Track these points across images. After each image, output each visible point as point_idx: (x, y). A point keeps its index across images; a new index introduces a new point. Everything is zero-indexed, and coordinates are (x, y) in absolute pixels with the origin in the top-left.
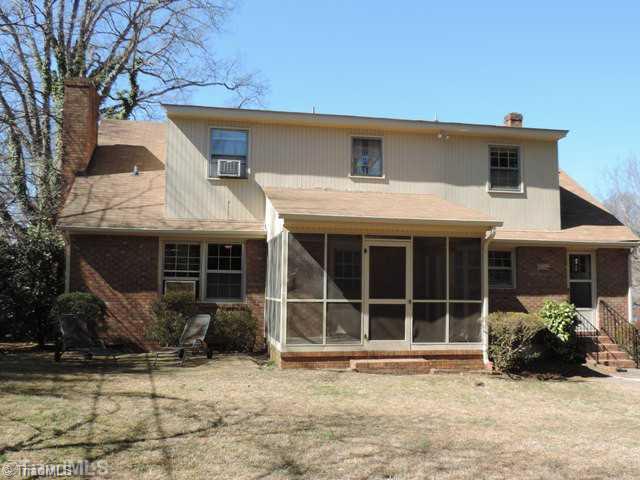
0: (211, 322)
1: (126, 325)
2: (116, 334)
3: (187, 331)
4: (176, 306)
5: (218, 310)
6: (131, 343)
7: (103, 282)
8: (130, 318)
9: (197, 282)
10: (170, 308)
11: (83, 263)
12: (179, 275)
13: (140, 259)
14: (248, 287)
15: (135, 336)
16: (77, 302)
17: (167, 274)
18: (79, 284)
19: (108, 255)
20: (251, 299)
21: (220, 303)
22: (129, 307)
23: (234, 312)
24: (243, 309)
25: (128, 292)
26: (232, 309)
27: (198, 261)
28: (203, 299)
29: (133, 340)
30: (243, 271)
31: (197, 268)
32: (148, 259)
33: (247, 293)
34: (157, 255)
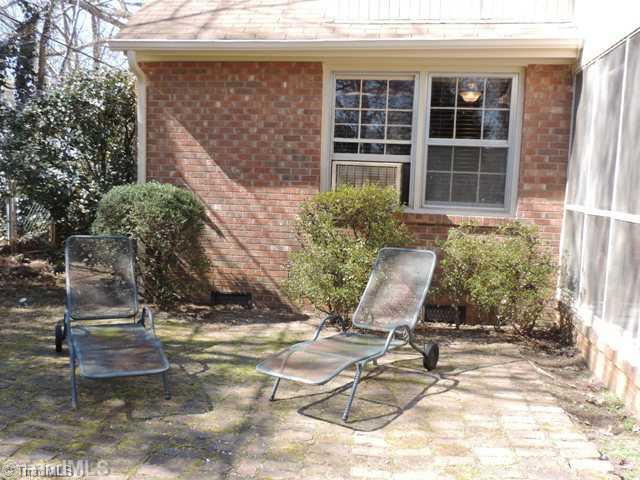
0: (438, 271)
1: (255, 254)
2: (235, 271)
3: (374, 294)
4: (356, 220)
5: (452, 232)
6: (266, 292)
7: (209, 162)
8: (264, 241)
9: (406, 168)
10: (339, 224)
11: (171, 123)
12: (367, 149)
13: (282, 111)
14: (524, 179)
15: (272, 279)
16: (137, 203)
17: (339, 148)
18: (165, 166)
19: (218, 104)
20: (529, 208)
21: (456, 213)
22: (261, 215)
23: (492, 239)
24: (512, 231)
25: (260, 184)
26: (484, 229)
27: (408, 118)
28: (418, 204)
29: (269, 286)
30: (514, 143)
31: (406, 133)
32: (300, 111)
33: (521, 194)
34: (319, 104)
